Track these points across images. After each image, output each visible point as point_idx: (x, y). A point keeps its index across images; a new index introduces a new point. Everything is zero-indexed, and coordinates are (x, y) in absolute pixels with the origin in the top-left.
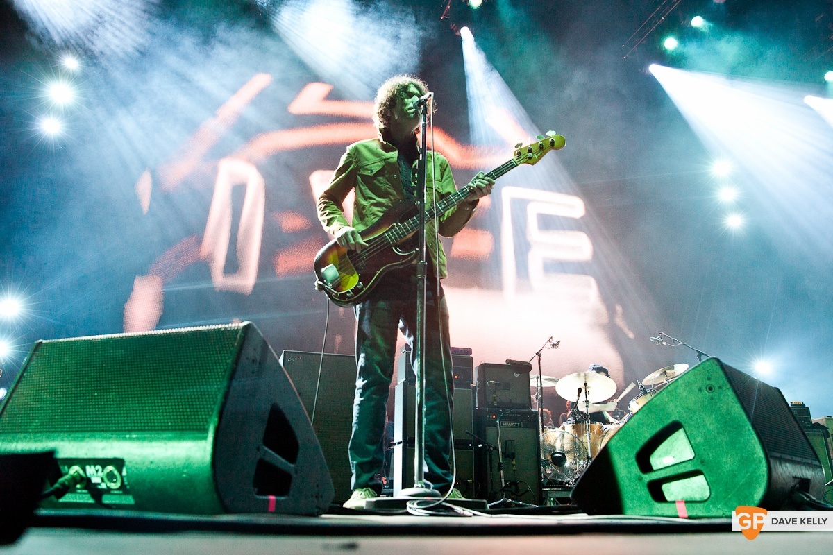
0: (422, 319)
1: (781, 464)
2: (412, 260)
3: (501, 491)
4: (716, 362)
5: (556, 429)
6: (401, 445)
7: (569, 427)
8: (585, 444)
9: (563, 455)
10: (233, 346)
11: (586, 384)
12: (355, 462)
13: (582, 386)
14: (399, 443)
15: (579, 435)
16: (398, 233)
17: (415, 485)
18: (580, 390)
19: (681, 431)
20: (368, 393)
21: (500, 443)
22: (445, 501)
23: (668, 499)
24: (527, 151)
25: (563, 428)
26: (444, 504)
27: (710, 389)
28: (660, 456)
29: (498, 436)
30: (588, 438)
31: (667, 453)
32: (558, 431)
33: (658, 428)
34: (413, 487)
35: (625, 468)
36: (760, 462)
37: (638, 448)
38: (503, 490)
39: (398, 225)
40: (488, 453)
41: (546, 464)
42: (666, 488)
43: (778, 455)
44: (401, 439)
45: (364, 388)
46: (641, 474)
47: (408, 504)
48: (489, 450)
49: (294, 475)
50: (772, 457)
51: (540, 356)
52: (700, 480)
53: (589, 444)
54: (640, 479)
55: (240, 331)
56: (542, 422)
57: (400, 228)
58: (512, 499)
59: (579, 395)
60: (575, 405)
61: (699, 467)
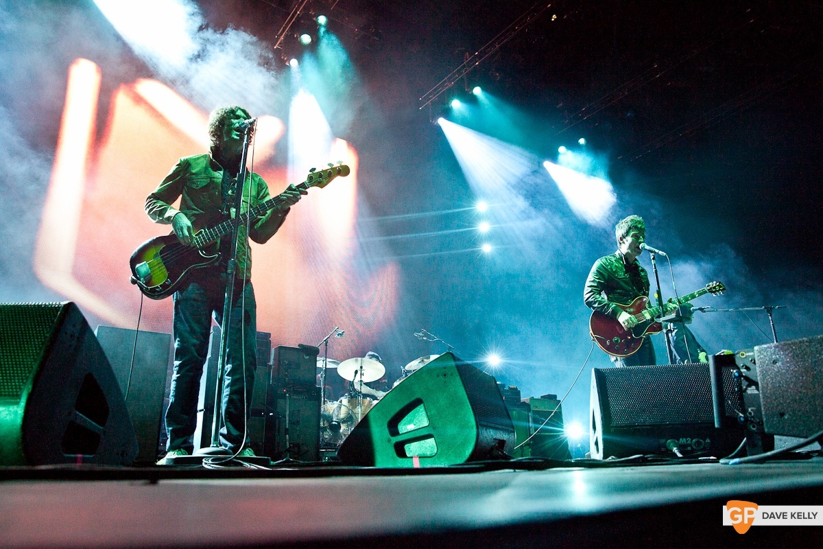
0: (228, 307)
1: (486, 430)
2: (214, 262)
3: (285, 451)
4: (450, 356)
5: (335, 402)
6: (203, 412)
7: (345, 401)
8: (357, 415)
9: (339, 423)
10: (53, 322)
11: (361, 367)
12: (170, 428)
13: (359, 368)
14: (200, 411)
15: (353, 408)
16: (204, 238)
17: (212, 445)
18: (356, 372)
19: (422, 405)
20: (183, 371)
21: (288, 413)
22: (235, 458)
23: (408, 455)
24: (318, 176)
25: (341, 402)
26: (235, 460)
27: (445, 375)
28: (405, 424)
29: (286, 407)
30: (360, 410)
31: (410, 422)
32: (336, 404)
33: (406, 402)
34: (209, 446)
35: (379, 433)
36: (472, 428)
37: (389, 418)
38: (288, 450)
39: (205, 231)
40: (277, 420)
41: (324, 429)
42: (407, 447)
43: (486, 424)
44: (203, 407)
45: (180, 366)
46: (390, 437)
47: (203, 460)
48: (278, 418)
49: (102, 436)
50: (480, 425)
51: (326, 343)
52: (431, 441)
53: (360, 415)
54: (389, 441)
55: (61, 309)
56: (324, 396)
57: (206, 234)
58: (295, 458)
59: (355, 376)
60: (352, 384)
61: (432, 432)
